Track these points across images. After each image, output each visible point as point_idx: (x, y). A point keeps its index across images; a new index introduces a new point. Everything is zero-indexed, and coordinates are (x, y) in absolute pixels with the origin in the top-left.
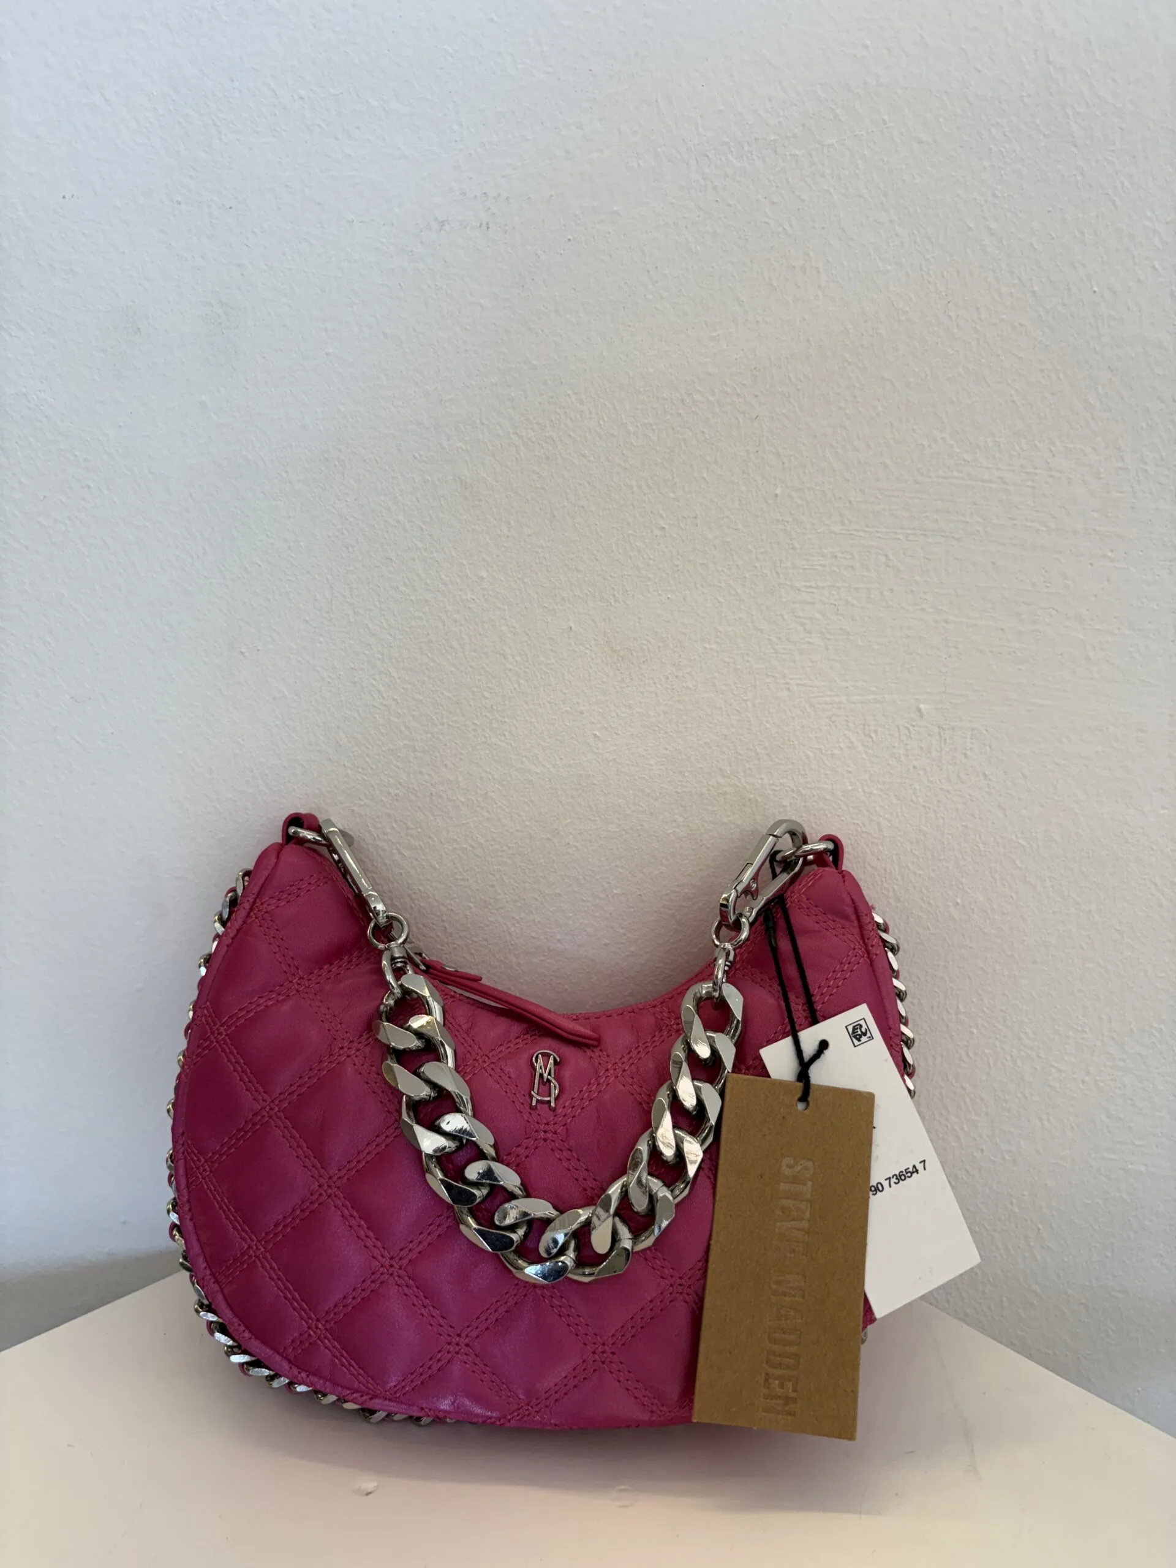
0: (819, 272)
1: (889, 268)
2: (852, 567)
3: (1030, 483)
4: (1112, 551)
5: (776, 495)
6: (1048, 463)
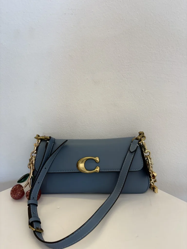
0: (125, 20)
1: (136, 19)
2: (131, 67)
3: (159, 53)
4: (172, 64)
5: (119, 56)
6: (162, 49)
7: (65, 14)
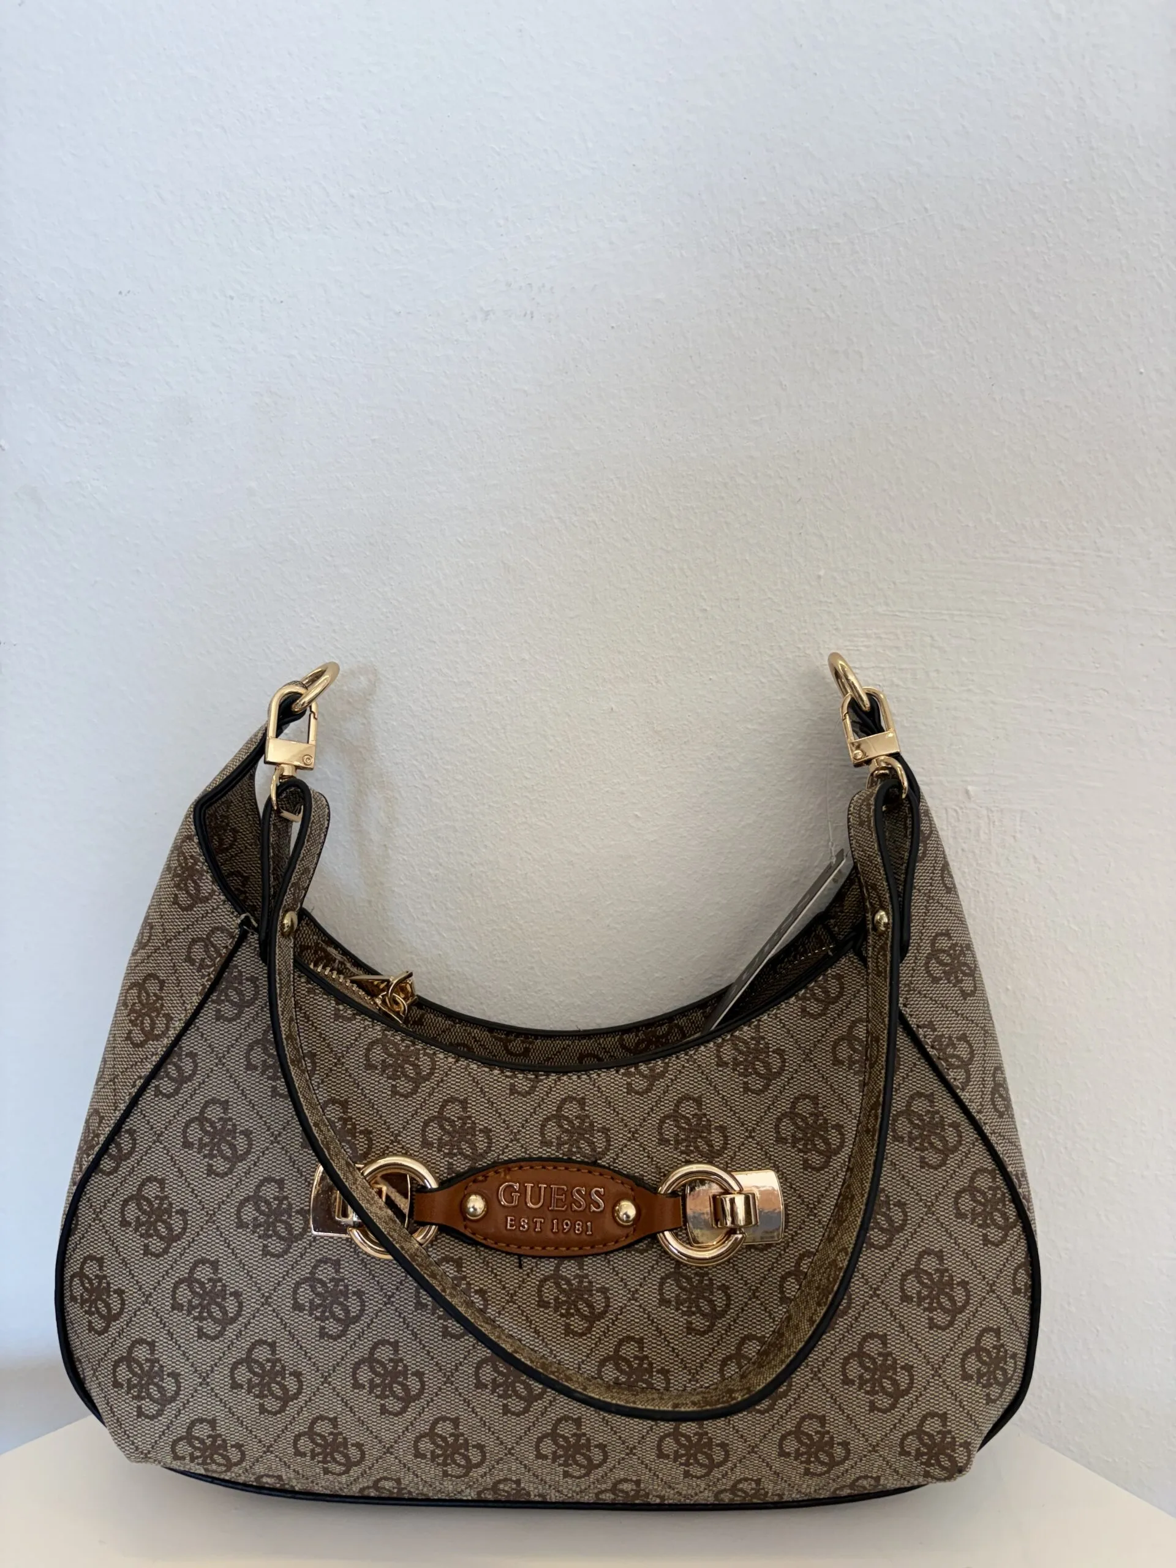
0: (861, 356)
2: (897, 648)
4: (1163, 631)
6: (1095, 542)
7: (487, 313)
